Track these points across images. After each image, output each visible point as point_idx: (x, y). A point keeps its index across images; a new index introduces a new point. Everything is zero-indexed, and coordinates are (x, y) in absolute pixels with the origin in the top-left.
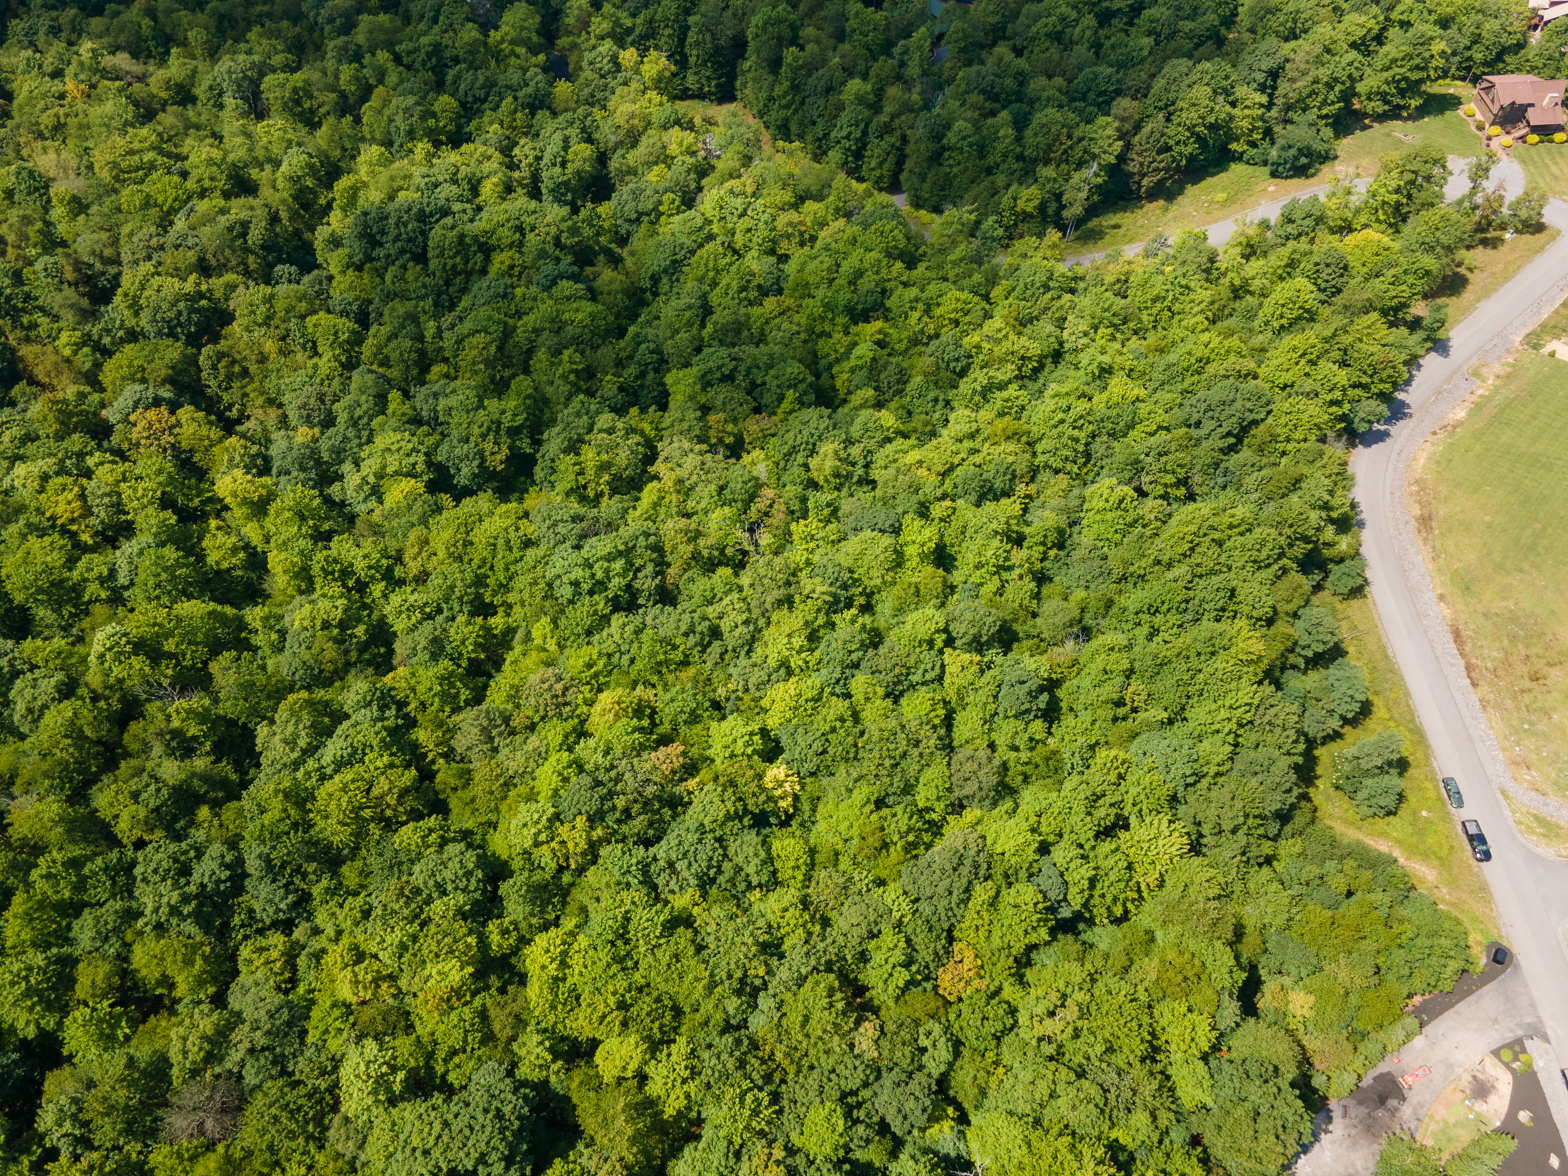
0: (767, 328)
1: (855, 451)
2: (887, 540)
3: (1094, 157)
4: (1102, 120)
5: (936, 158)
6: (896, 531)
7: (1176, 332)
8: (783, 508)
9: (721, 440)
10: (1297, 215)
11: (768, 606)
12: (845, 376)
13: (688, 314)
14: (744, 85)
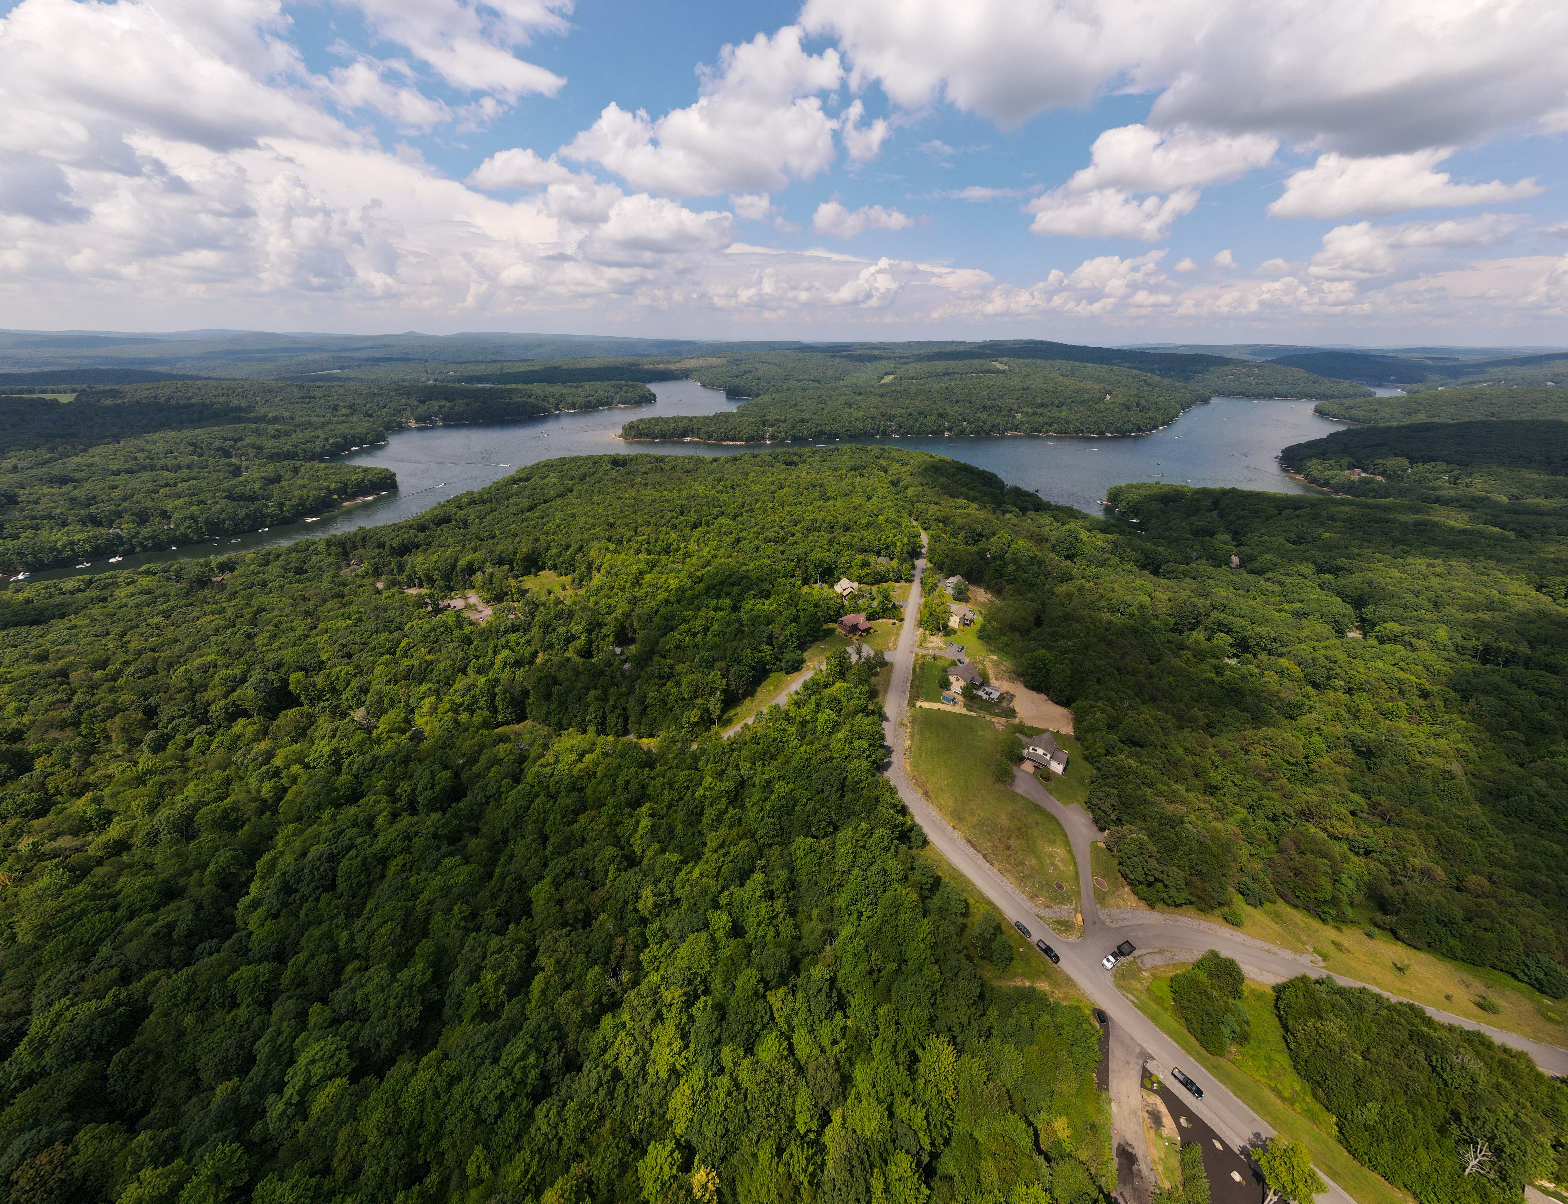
0: (585, 834)
1: (662, 885)
2: (704, 936)
3: (716, 689)
4: (713, 673)
5: (644, 712)
6: (706, 925)
7: (789, 752)
8: (632, 947)
9: (576, 919)
10: (810, 685)
11: (648, 1029)
12: (639, 842)
13: (534, 846)
14: (531, 711)
